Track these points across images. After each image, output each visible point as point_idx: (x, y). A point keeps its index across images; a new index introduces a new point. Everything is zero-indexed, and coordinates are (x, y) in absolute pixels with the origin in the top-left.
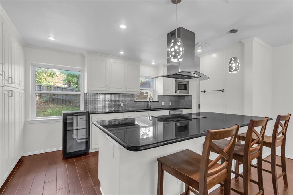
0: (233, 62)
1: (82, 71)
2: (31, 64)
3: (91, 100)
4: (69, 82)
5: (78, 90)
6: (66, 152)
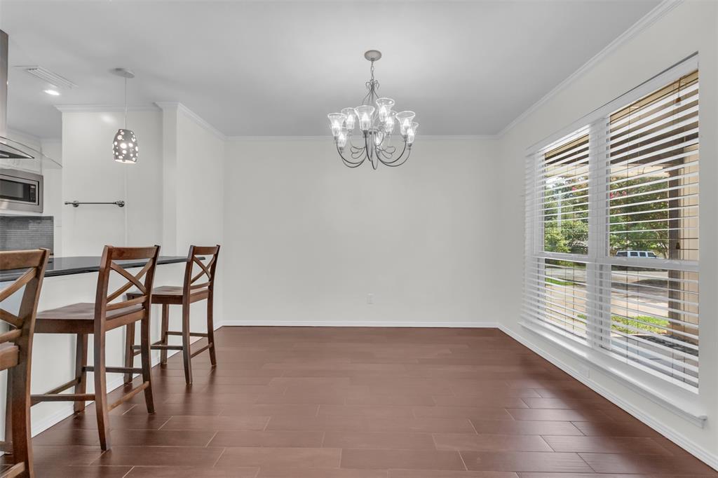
0: (120, 138)
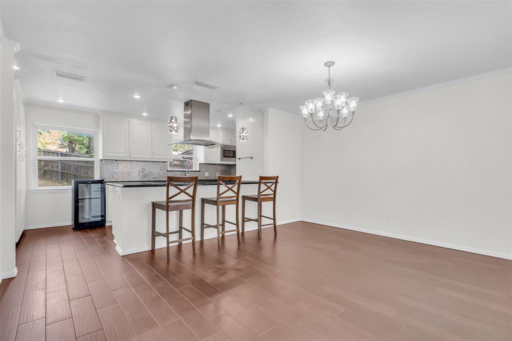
1: (96, 133)
2: (33, 125)
3: (108, 167)
4: (71, 142)
5: (92, 156)
6: (78, 221)
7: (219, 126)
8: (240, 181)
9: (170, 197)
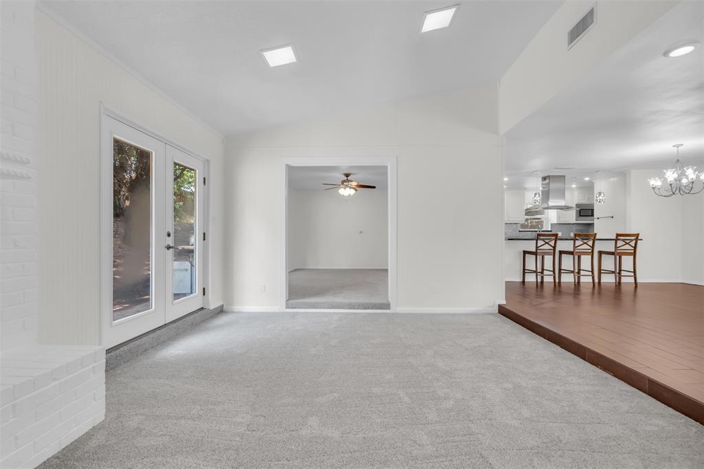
7: (574, 186)
8: (595, 237)
9: (538, 245)
